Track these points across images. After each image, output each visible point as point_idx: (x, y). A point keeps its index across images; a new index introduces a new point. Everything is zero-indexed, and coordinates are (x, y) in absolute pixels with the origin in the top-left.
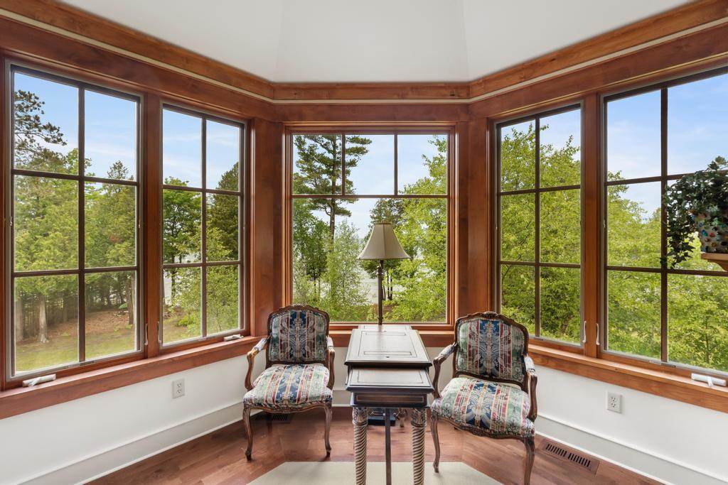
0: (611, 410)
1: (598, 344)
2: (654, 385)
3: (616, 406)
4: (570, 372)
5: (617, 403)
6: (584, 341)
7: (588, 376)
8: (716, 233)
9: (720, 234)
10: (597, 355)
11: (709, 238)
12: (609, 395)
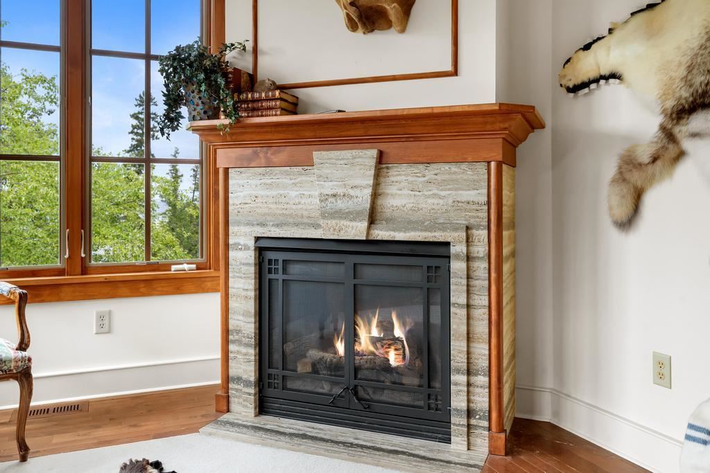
0: (101, 333)
1: (83, 255)
2: (142, 285)
3: (104, 325)
4: (50, 301)
5: (106, 322)
6: (67, 256)
7: (74, 298)
8: (200, 102)
9: (203, 103)
10: (82, 271)
11: (195, 107)
12: (97, 313)
